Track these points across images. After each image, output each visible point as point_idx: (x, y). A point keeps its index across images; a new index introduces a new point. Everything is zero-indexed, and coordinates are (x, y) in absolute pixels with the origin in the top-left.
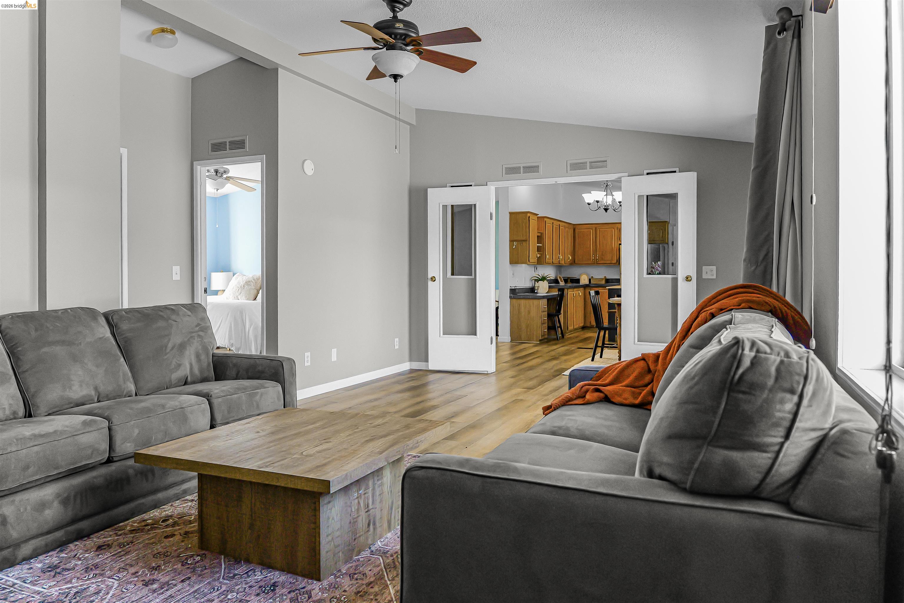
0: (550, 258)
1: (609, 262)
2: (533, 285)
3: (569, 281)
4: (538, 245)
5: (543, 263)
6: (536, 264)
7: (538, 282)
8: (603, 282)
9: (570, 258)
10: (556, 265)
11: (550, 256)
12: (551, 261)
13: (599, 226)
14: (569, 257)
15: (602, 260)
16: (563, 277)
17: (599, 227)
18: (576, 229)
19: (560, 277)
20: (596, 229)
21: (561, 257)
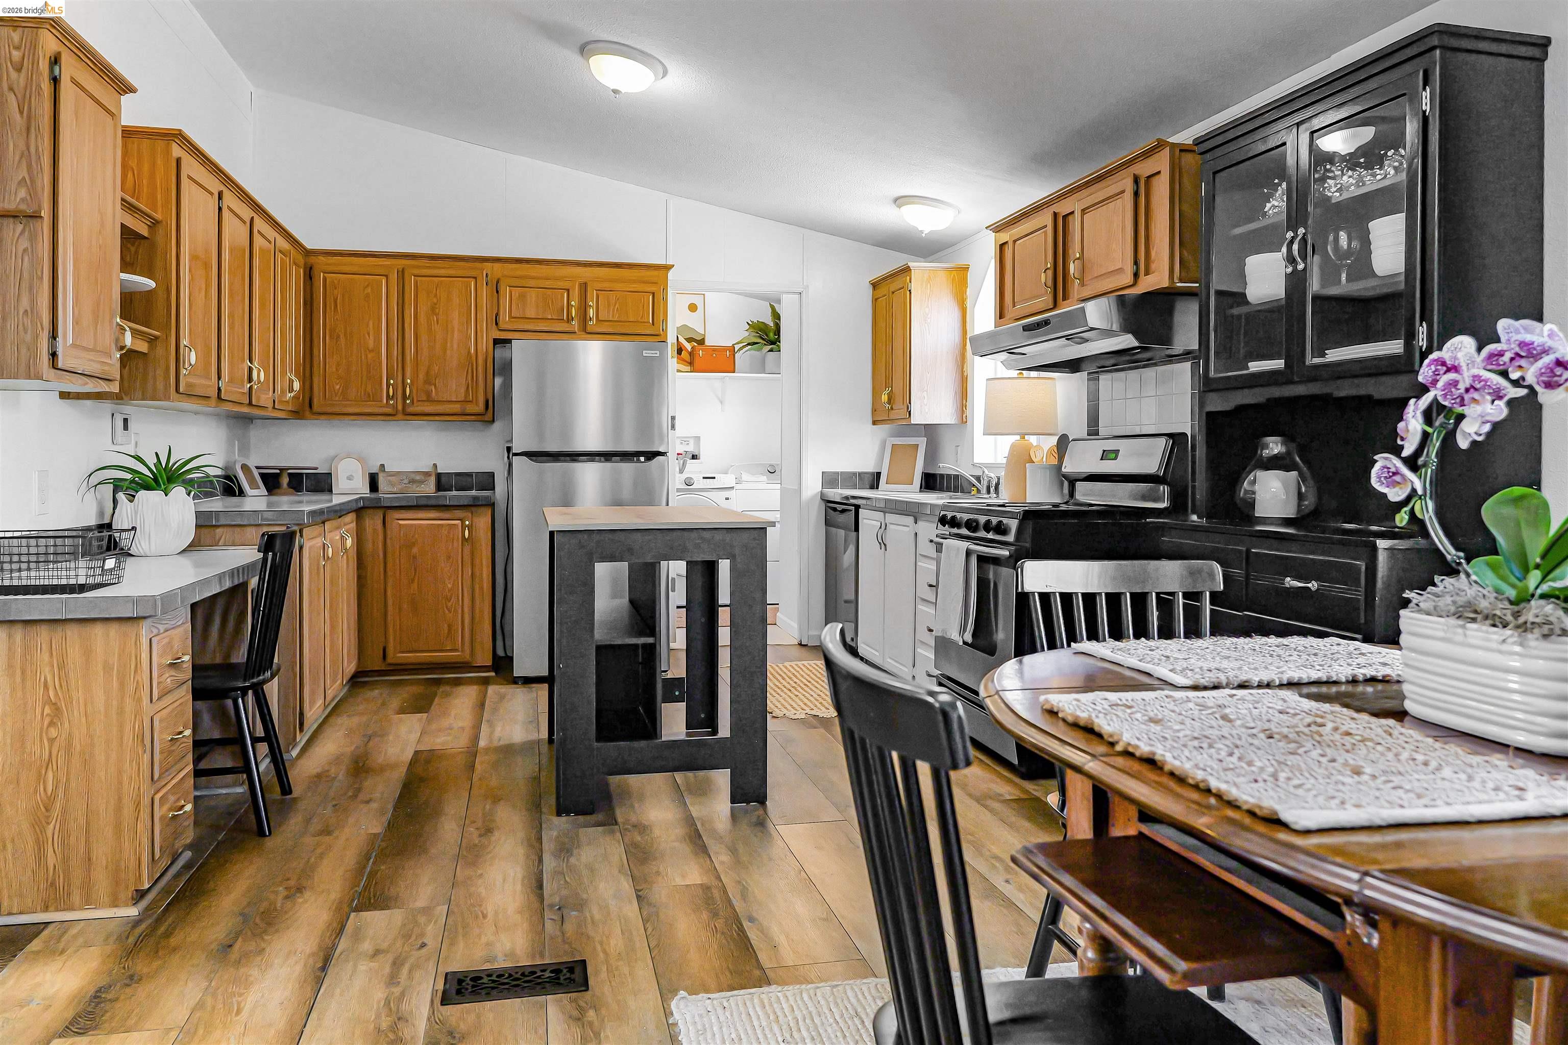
0: (208, 364)
1: (456, 408)
2: (101, 514)
3: (285, 480)
4: (124, 276)
5: (160, 386)
6: (115, 388)
7: (132, 498)
8: (429, 488)
9: (297, 386)
10: (237, 409)
11: (208, 354)
12: (208, 385)
13: (418, 267)
14: (291, 381)
15: (429, 400)
16: (257, 468)
17: (416, 272)
18: (315, 272)
19: (245, 467)
20: (402, 273)
21: (259, 375)
